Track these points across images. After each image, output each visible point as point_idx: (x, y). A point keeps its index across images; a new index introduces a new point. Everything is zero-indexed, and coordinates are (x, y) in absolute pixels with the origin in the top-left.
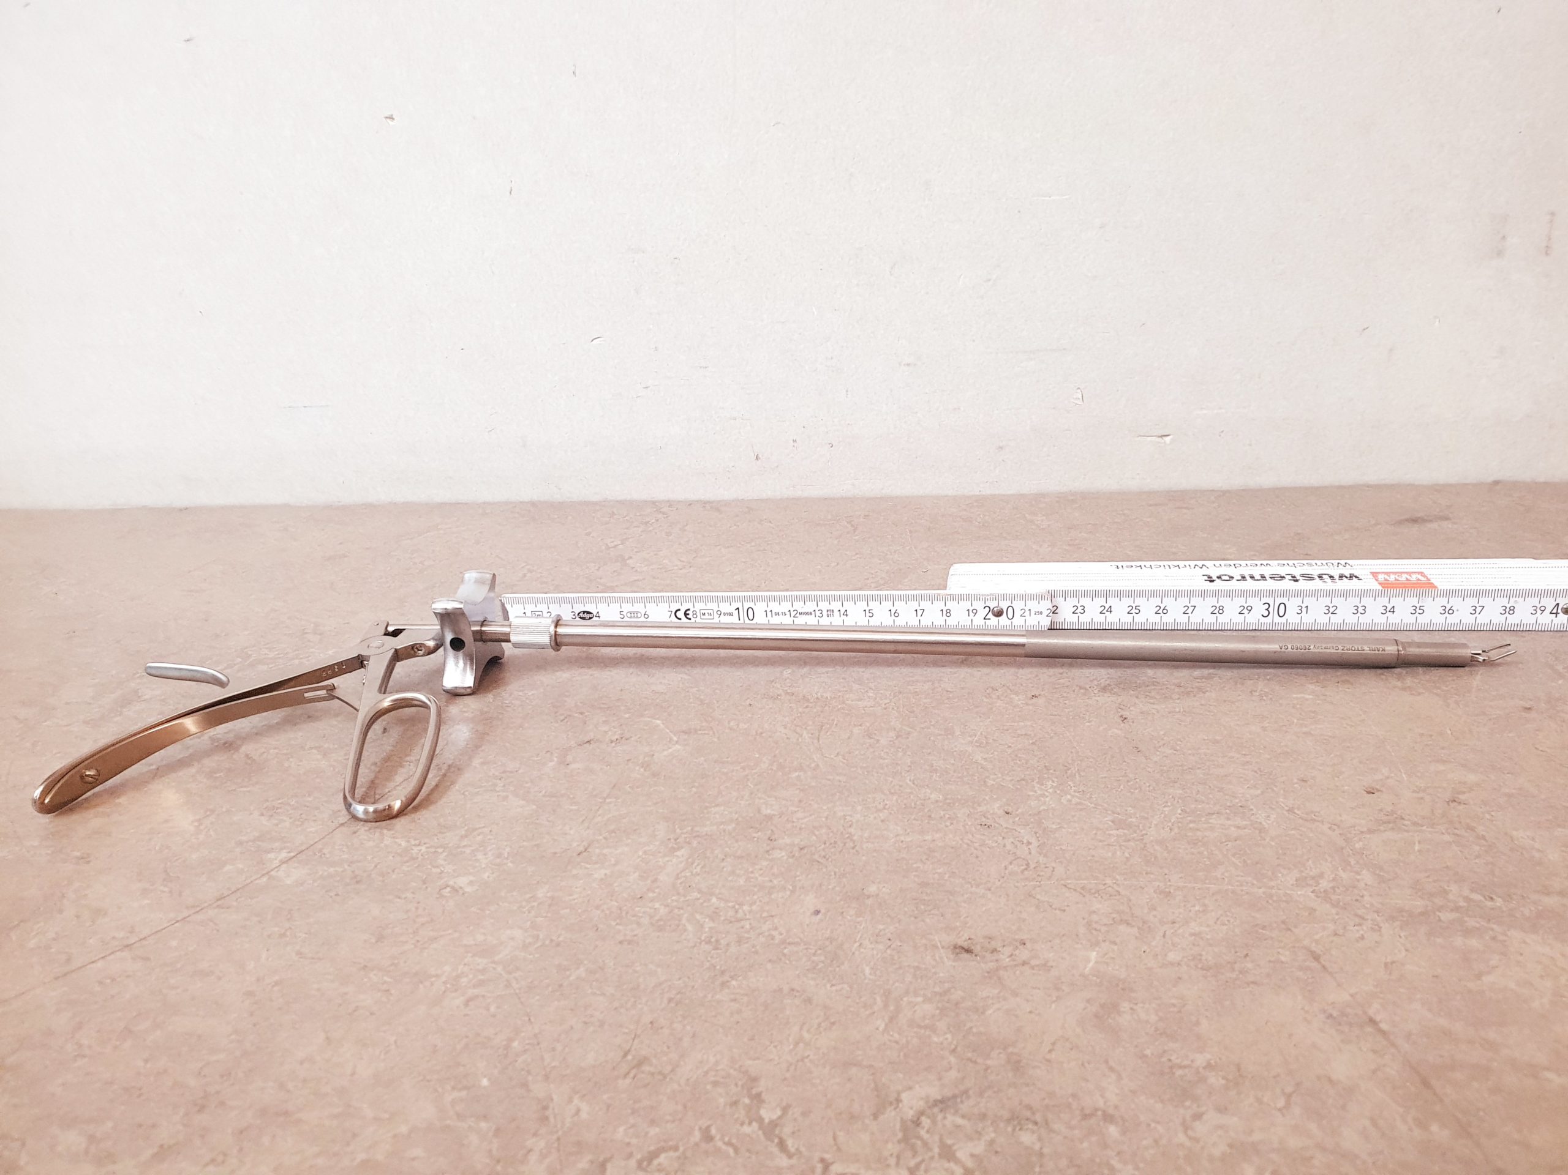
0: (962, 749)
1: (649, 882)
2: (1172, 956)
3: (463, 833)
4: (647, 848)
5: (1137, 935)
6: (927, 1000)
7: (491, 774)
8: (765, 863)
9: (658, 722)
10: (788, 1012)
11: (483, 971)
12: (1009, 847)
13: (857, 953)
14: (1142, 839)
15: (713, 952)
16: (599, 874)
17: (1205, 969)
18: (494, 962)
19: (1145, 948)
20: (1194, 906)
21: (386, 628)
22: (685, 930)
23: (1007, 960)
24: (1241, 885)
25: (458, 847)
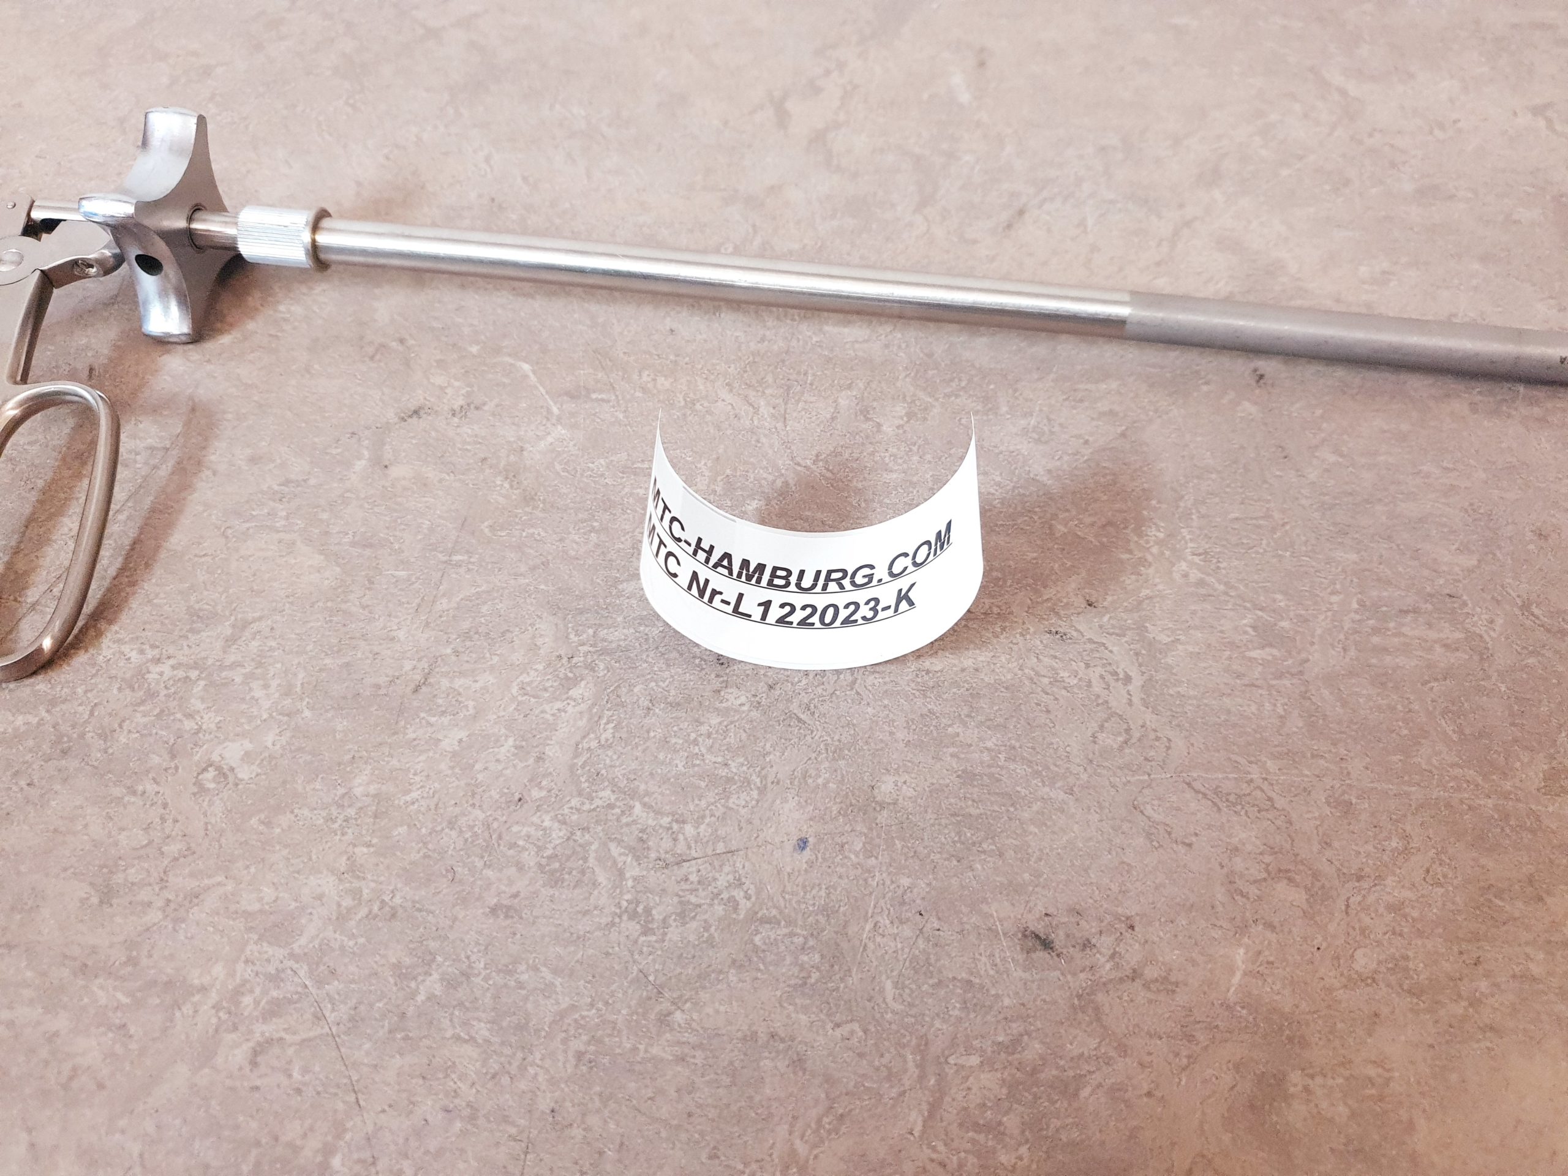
0: (1012, 448)
1: (531, 761)
2: (1364, 961)
3: (229, 631)
4: (525, 678)
5: (1305, 906)
6: (987, 1063)
7: (265, 487)
8: (715, 720)
9: (526, 367)
10: (768, 1091)
11: (276, 979)
12: (1097, 687)
13: (871, 946)
14: (1301, 673)
15: (643, 939)
16: (452, 739)
17: (1415, 992)
18: (292, 956)
19: (1319, 940)
20: (1389, 838)
21: (29, 215)
22: (595, 884)
23: (1108, 966)
24: (1459, 789)
25: (222, 668)
